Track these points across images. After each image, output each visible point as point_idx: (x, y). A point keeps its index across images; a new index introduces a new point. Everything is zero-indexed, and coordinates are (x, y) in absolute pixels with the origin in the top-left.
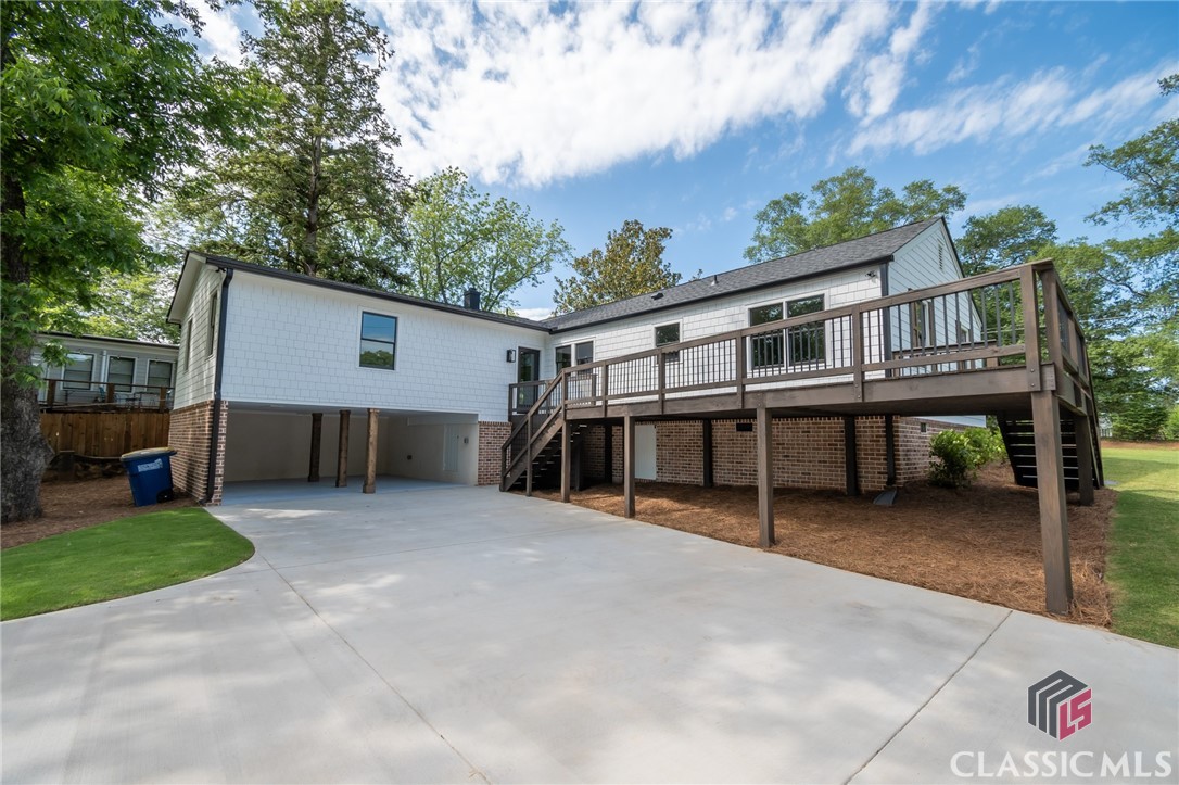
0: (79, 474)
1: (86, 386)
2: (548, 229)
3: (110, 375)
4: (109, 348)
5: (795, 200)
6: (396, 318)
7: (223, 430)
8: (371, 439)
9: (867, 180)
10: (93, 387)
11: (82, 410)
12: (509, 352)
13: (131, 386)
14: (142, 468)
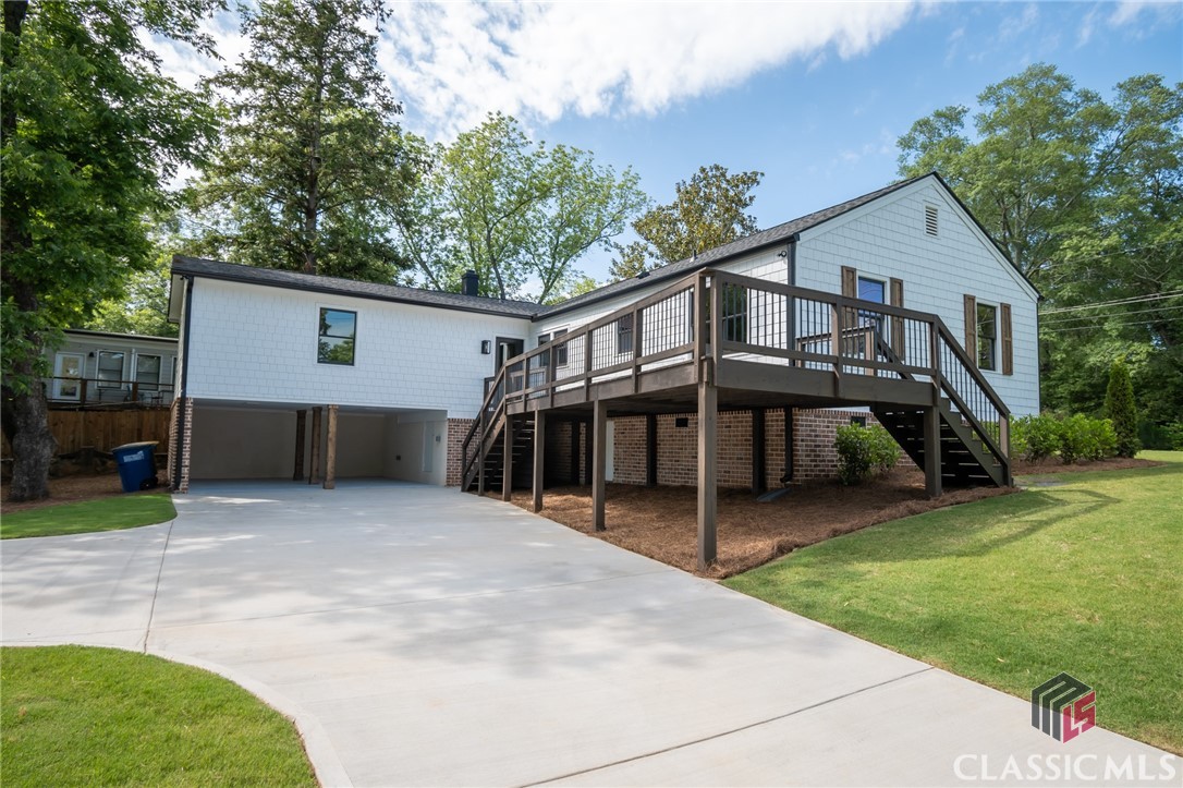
0: (98, 469)
1: (117, 385)
2: (619, 180)
3: (138, 373)
4: (137, 346)
5: (953, 117)
6: (355, 313)
7: (189, 425)
8: (330, 435)
9: (1059, 79)
10: (124, 386)
11: (113, 409)
12: (484, 343)
13: (158, 385)
14: (127, 459)
